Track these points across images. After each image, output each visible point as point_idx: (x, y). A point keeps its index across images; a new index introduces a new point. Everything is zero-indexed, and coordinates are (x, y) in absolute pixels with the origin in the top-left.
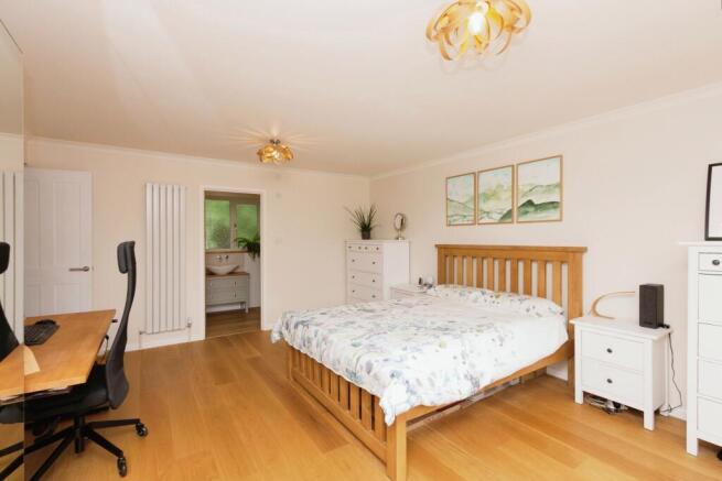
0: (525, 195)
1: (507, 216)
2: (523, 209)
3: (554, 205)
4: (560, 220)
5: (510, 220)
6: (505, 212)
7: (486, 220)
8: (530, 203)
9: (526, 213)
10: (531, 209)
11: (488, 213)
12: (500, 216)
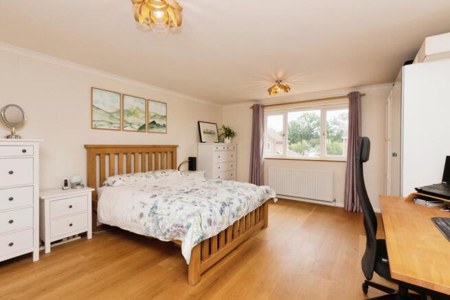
0: (152, 117)
1: (142, 128)
2: (151, 125)
3: (165, 126)
4: (166, 133)
5: (144, 130)
6: (141, 125)
7: (129, 128)
8: (154, 122)
9: (152, 127)
10: (155, 126)
11: (131, 124)
12: (139, 127)
